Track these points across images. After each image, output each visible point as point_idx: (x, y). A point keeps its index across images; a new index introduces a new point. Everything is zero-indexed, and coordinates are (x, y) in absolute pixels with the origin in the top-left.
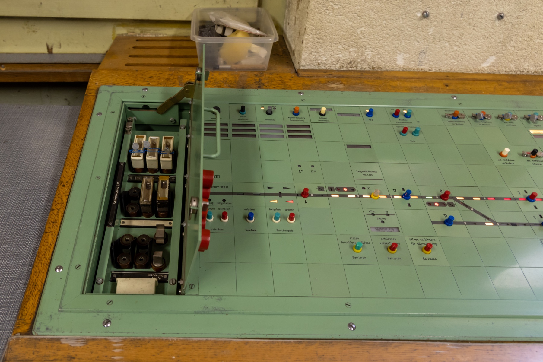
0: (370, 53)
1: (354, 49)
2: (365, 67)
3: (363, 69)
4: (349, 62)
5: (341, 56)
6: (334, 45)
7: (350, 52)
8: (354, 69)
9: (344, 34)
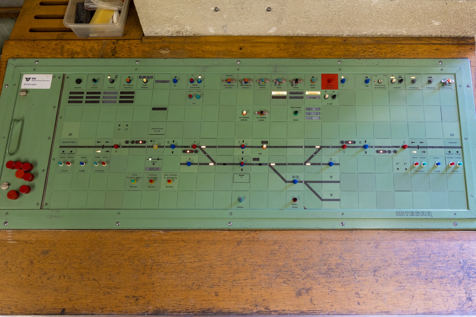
0: (189, 27)
1: (177, 26)
2: (188, 34)
3: (187, 35)
4: (176, 32)
5: (169, 29)
6: (162, 24)
7: (174, 27)
8: (182, 35)
9: (166, 19)
